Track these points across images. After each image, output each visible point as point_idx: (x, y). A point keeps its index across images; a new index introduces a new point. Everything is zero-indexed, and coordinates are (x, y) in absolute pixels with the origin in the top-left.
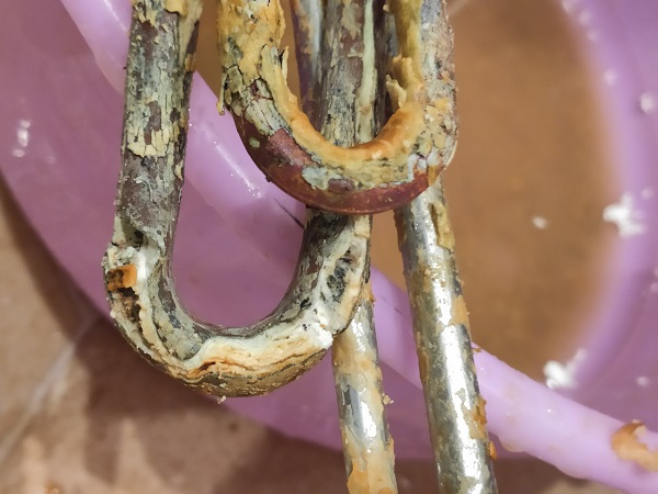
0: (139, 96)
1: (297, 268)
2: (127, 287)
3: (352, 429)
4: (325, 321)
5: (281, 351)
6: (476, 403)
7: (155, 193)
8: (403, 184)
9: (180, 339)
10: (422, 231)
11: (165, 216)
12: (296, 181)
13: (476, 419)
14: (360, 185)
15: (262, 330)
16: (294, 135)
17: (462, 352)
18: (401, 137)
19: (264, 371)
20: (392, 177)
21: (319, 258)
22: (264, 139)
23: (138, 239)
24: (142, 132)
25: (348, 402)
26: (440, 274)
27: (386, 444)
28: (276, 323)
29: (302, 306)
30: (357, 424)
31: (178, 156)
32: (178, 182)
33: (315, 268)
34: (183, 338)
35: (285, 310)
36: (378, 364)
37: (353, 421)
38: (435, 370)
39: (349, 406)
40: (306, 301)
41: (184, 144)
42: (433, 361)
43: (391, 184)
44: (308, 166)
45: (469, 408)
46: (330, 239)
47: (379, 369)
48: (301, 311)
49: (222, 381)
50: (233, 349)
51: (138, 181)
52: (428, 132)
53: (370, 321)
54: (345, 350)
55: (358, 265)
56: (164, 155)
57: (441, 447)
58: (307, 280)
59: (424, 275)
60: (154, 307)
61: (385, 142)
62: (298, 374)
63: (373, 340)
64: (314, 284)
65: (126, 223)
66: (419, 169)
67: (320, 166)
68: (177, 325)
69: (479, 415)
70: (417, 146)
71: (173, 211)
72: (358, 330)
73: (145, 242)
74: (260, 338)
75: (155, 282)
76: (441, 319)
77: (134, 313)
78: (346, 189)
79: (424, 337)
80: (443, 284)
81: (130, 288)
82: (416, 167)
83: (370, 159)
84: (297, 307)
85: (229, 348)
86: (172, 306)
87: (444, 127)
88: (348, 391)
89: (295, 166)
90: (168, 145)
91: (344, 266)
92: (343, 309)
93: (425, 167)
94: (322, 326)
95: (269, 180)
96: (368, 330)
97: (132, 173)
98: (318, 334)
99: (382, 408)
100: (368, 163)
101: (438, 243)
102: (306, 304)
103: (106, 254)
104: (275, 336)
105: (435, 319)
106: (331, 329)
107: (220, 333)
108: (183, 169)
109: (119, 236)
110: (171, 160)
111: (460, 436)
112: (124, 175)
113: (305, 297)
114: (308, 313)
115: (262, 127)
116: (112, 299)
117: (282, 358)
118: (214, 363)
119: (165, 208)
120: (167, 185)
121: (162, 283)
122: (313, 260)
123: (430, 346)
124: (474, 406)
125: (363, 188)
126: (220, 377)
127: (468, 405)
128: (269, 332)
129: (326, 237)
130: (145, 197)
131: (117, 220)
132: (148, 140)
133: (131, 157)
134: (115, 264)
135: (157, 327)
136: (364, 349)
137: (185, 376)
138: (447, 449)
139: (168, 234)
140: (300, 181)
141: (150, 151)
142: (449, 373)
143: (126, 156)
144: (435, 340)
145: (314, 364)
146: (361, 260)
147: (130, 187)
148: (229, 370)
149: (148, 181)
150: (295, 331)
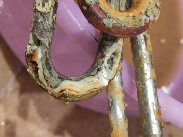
1: (96, 56)
2: (34, 60)
3: (113, 115)
4: (105, 76)
5: (89, 87)
6: (158, 107)
7: (45, 26)
8: (140, 27)
9: (53, 81)
10: (140, 44)
11: (49, 35)
12: (100, 23)
13: (158, 114)
14: (125, 26)
15: (83, 79)
16: (100, 5)
17: (154, 89)
18: (140, 8)
19: (83, 93)
20: (137, 24)
21: (105, 53)
22: (88, 6)
23: (38, 43)
24: (41, 3)
25: (112, 105)
26: (147, 60)
27: (125, 121)
28: (88, 76)
29: (98, 70)
30: (115, 114)
31: (54, 13)
32: (54, 22)
33: (103, 57)
34: (54, 81)
35: (92, 71)
36: (123, 92)
37: (114, 112)
38: (143, 95)
39: (113, 107)
40: (100, 69)
41: (57, 8)
42: (143, 92)
43: (136, 26)
44: (105, 18)
45: (155, 109)
46: (109, 46)
47: (123, 93)
48: (97, 72)
49: (68, 97)
50: (72, 85)
51: (39, 21)
52: (150, 7)
53: (121, 76)
54: (112, 86)
55: (118, 56)
56: (49, 12)
57: (145, 123)
58: (100, 61)
59: (141, 60)
60: (43, 69)
61: (134, 10)
62: (95, 95)
63: (122, 83)
64: (103, 63)
65: (34, 36)
66: (146, 21)
67: (110, 18)
68: (52, 76)
69: (159, 112)
70: (146, 12)
71: (52, 33)
72: (117, 79)
73: (41, 44)
74: (82, 81)
75: (44, 59)
76: (146, 77)
77: (36, 70)
78: (119, 27)
79: (140, 83)
80: (148, 64)
81: (35, 61)
82: (145, 20)
83: (128, 16)
84: (96, 71)
85: (71, 85)
86: (50, 68)
87: (156, 5)
88: (112, 101)
89: (100, 18)
90: (51, 8)
91: (113, 56)
92: (113, 72)
93: (149, 20)
94: (105, 78)
95: (89, 22)
96: (120, 80)
97: (37, 18)
98: (103, 81)
99: (124, 108)
100: (128, 18)
101: (146, 49)
102: (99, 70)
103: (26, 48)
104: (88, 81)
105: (144, 77)
106: (108, 79)
107: (68, 79)
108: (56, 17)
109: (31, 41)
110: (51, 14)
111: (152, 119)
112: (34, 18)
113: (99, 67)
114: (100, 73)
115: (88, 2)
116: (28, 65)
117: (90, 89)
118: (65, 90)
119: (49, 31)
120: (50, 23)
121: (47, 60)
122: (103, 54)
123: (142, 86)
124: (157, 108)
125: (126, 27)
126: (67, 95)
127: (155, 108)
128: (86, 79)
129: (108, 45)
130: (42, 27)
131: (31, 35)
132: (43, 6)
133: (37, 12)
134: (30, 52)
135: (45, 76)
136: (119, 87)
137: (54, 94)
138: (147, 123)
139: (50, 41)
140: (102, 23)
141: (44, 10)
142: (149, 96)
143: (35, 12)
144: (144, 84)
145: (101, 92)
146: (120, 54)
147: (36, 23)
148: (70, 93)
149: (43, 21)
150: (95, 79)
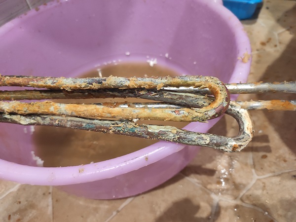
0: (194, 141)
7: (218, 139)
9: (246, 137)
16: (216, 107)
22: (217, 114)
28: (241, 119)
33: (231, 110)
35: (238, 117)
44: (223, 105)
48: (239, 113)
56: (209, 137)
58: (233, 112)
61: (217, 90)
68: (243, 138)
75: (236, 141)
83: (221, 93)
86: (240, 138)
89: (223, 108)
97: (213, 144)
104: (244, 119)
115: (214, 113)
118: (250, 131)
126: (253, 130)
132: (205, 140)
133: (210, 144)
135: (244, 141)
149: (215, 140)
150: (243, 115)
